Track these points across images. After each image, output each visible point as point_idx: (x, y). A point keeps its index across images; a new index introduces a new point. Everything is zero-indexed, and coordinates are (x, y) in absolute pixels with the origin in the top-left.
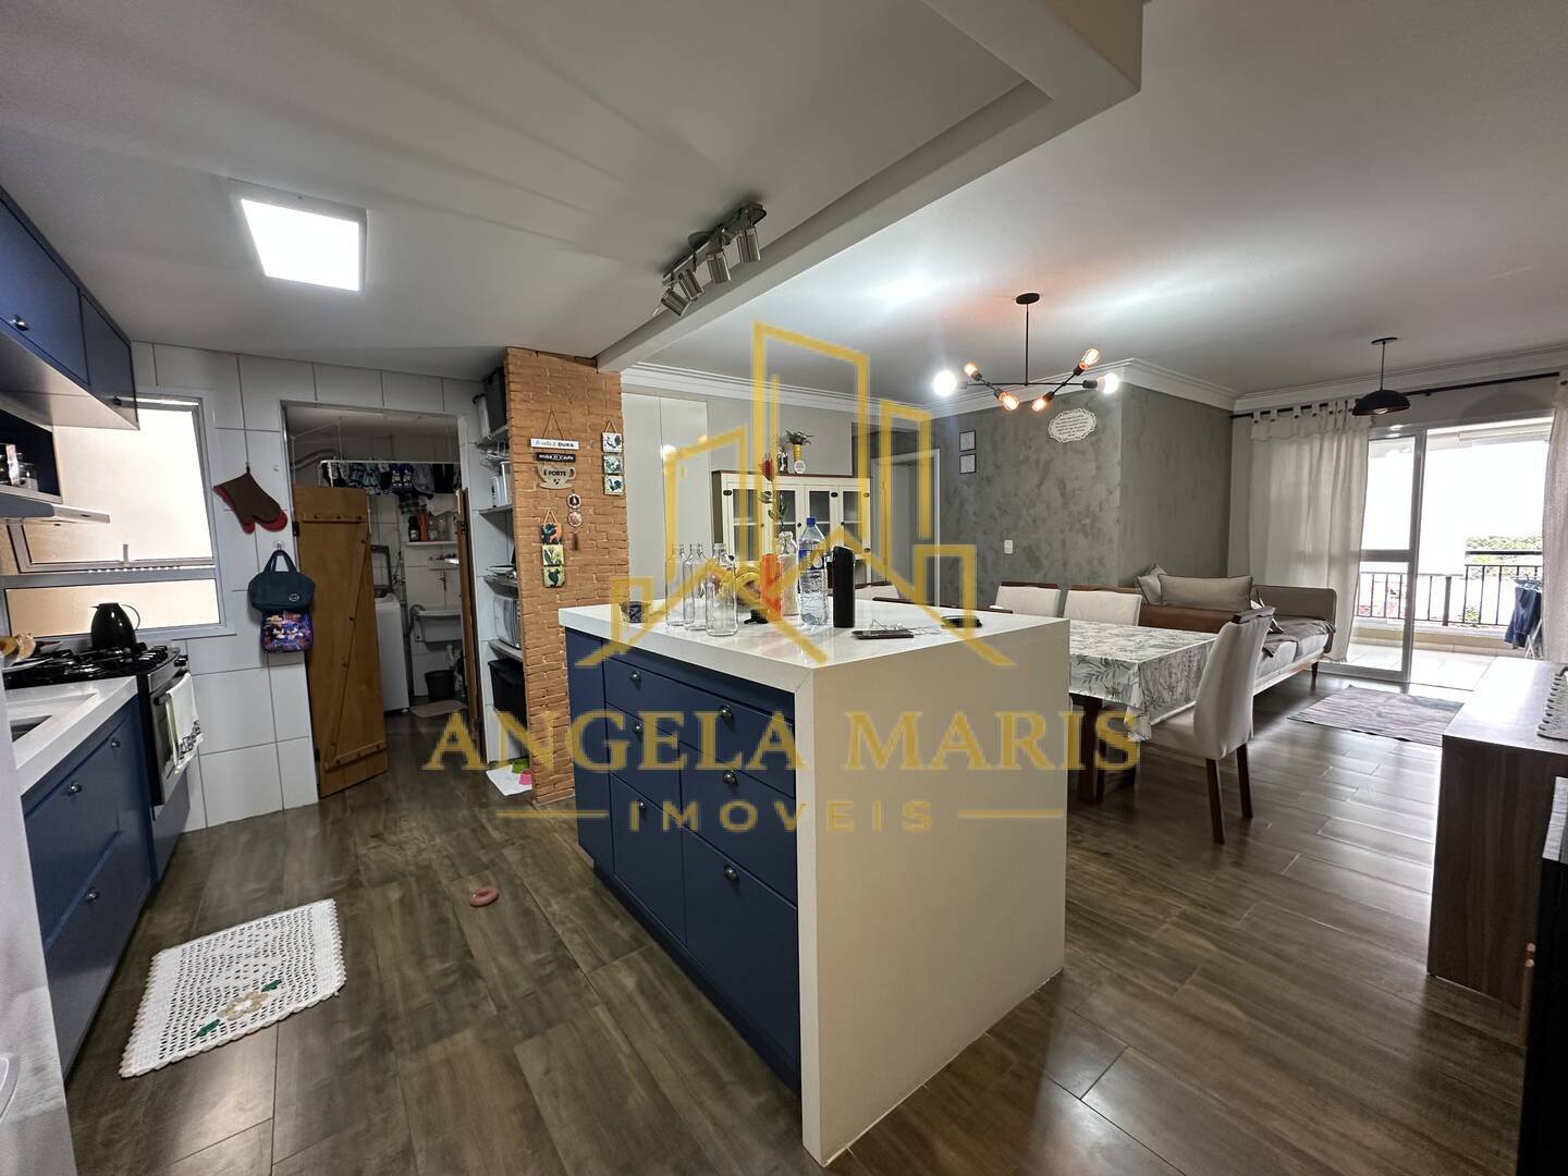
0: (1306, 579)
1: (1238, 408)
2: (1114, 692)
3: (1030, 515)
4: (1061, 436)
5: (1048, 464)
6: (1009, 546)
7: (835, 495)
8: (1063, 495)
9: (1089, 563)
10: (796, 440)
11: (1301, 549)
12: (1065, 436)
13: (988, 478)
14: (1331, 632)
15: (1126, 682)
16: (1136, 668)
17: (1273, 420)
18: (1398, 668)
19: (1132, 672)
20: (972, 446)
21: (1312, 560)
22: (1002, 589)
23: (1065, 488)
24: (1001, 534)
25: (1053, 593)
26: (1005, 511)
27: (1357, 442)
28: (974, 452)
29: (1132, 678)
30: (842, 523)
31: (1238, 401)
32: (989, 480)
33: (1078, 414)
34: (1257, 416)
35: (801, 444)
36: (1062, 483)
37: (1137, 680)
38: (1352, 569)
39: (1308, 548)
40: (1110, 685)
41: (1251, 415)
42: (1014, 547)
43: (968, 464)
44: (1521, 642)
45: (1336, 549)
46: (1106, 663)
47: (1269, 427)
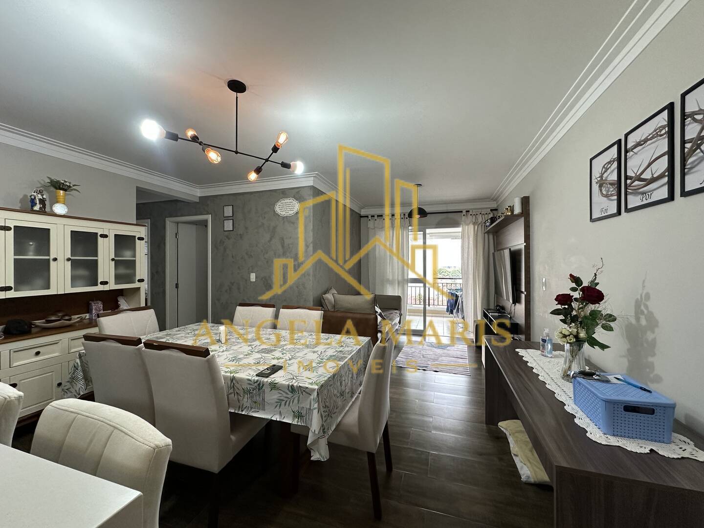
0: (391, 291)
1: (363, 213)
2: (299, 415)
3: (265, 258)
4: (282, 213)
5: (275, 228)
6: (253, 277)
7: (104, 236)
8: (283, 247)
9: (297, 287)
10: (58, 185)
11: (388, 277)
12: (284, 213)
13: (240, 234)
14: (401, 315)
15: (308, 407)
16: (315, 394)
17: (376, 220)
18: (422, 328)
19: (312, 397)
20: (231, 214)
21: (391, 283)
22: (239, 308)
23: (284, 244)
24: (249, 269)
25: (271, 310)
26: (251, 255)
27: (405, 232)
28: (232, 218)
29: (313, 403)
30: (113, 260)
31: (362, 210)
32: (241, 236)
33: (291, 201)
34: (370, 217)
35: (65, 190)
36: (282, 240)
37: (316, 405)
38: (406, 286)
39: (391, 278)
40: (296, 409)
41: (367, 217)
42: (256, 277)
43: (228, 225)
44: (452, 312)
45: (400, 278)
46: (292, 389)
47: (374, 223)
